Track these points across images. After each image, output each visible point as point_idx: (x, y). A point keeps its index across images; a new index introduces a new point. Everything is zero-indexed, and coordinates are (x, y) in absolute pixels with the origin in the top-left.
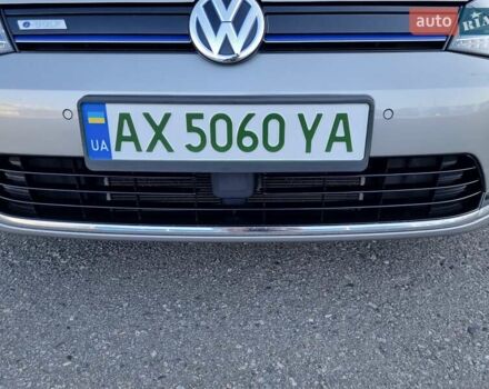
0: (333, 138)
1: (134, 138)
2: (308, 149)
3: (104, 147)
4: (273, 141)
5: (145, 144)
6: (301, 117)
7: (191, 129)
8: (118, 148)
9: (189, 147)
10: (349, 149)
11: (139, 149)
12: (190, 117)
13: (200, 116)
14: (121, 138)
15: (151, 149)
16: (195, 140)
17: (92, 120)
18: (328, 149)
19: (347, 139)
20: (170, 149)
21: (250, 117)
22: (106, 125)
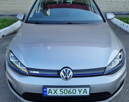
0: (84, 92)
1: (51, 92)
2: (80, 94)
3: (46, 93)
4: (74, 93)
5: (53, 93)
6: (79, 90)
7: (61, 91)
8: (48, 94)
9: (60, 94)
10: (87, 93)
11: (52, 94)
12: (61, 90)
13: (62, 90)
14: (49, 92)
15: (54, 94)
16: (61, 93)
17: (44, 90)
18: (83, 93)
19: (86, 92)
20: (57, 94)
21: (70, 90)
22: (47, 91)
